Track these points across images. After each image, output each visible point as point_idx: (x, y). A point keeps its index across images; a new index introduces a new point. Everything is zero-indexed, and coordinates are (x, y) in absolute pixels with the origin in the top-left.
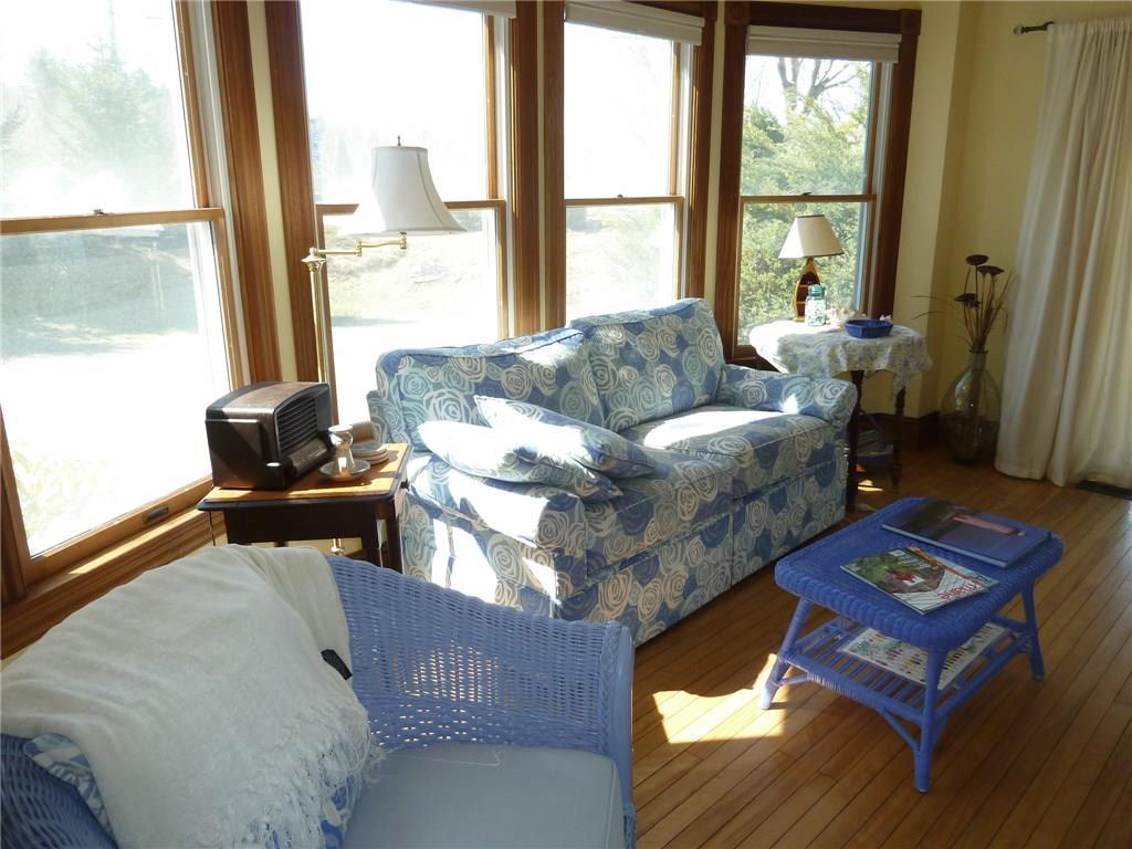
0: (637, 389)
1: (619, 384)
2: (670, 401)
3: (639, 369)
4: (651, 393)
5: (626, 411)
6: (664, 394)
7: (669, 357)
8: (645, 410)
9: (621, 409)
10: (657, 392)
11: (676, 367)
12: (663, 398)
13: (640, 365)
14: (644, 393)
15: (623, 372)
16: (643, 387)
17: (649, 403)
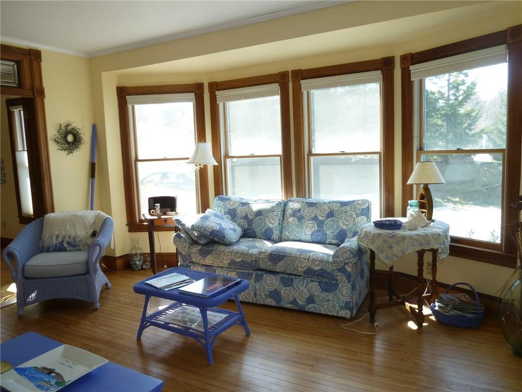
0: (294, 227)
1: (288, 224)
2: (310, 236)
3: (298, 220)
4: (300, 230)
5: (287, 234)
6: (307, 233)
7: (318, 219)
8: (295, 235)
9: (285, 232)
10: (303, 230)
11: (321, 224)
12: (306, 234)
13: (300, 219)
14: (297, 229)
15: (291, 219)
16: (297, 227)
17: (298, 234)
